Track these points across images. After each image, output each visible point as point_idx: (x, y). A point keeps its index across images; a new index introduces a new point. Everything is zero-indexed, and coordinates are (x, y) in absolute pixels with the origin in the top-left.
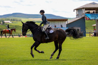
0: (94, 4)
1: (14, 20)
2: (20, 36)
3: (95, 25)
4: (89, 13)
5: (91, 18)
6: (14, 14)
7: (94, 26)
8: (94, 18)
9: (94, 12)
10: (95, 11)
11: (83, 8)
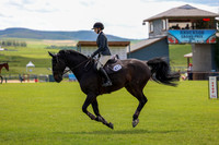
0: (188, 8)
1: (9, 44)
2: (22, 80)
3: (191, 55)
4: (177, 28)
5: (182, 40)
6: (10, 31)
7: (188, 58)
8: (188, 39)
9: (187, 27)
10: (190, 24)
11: (164, 18)
